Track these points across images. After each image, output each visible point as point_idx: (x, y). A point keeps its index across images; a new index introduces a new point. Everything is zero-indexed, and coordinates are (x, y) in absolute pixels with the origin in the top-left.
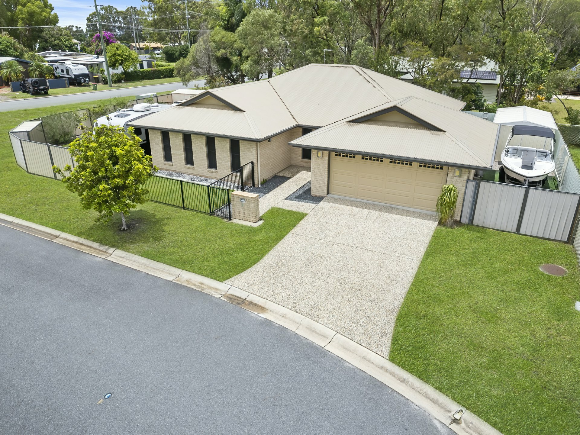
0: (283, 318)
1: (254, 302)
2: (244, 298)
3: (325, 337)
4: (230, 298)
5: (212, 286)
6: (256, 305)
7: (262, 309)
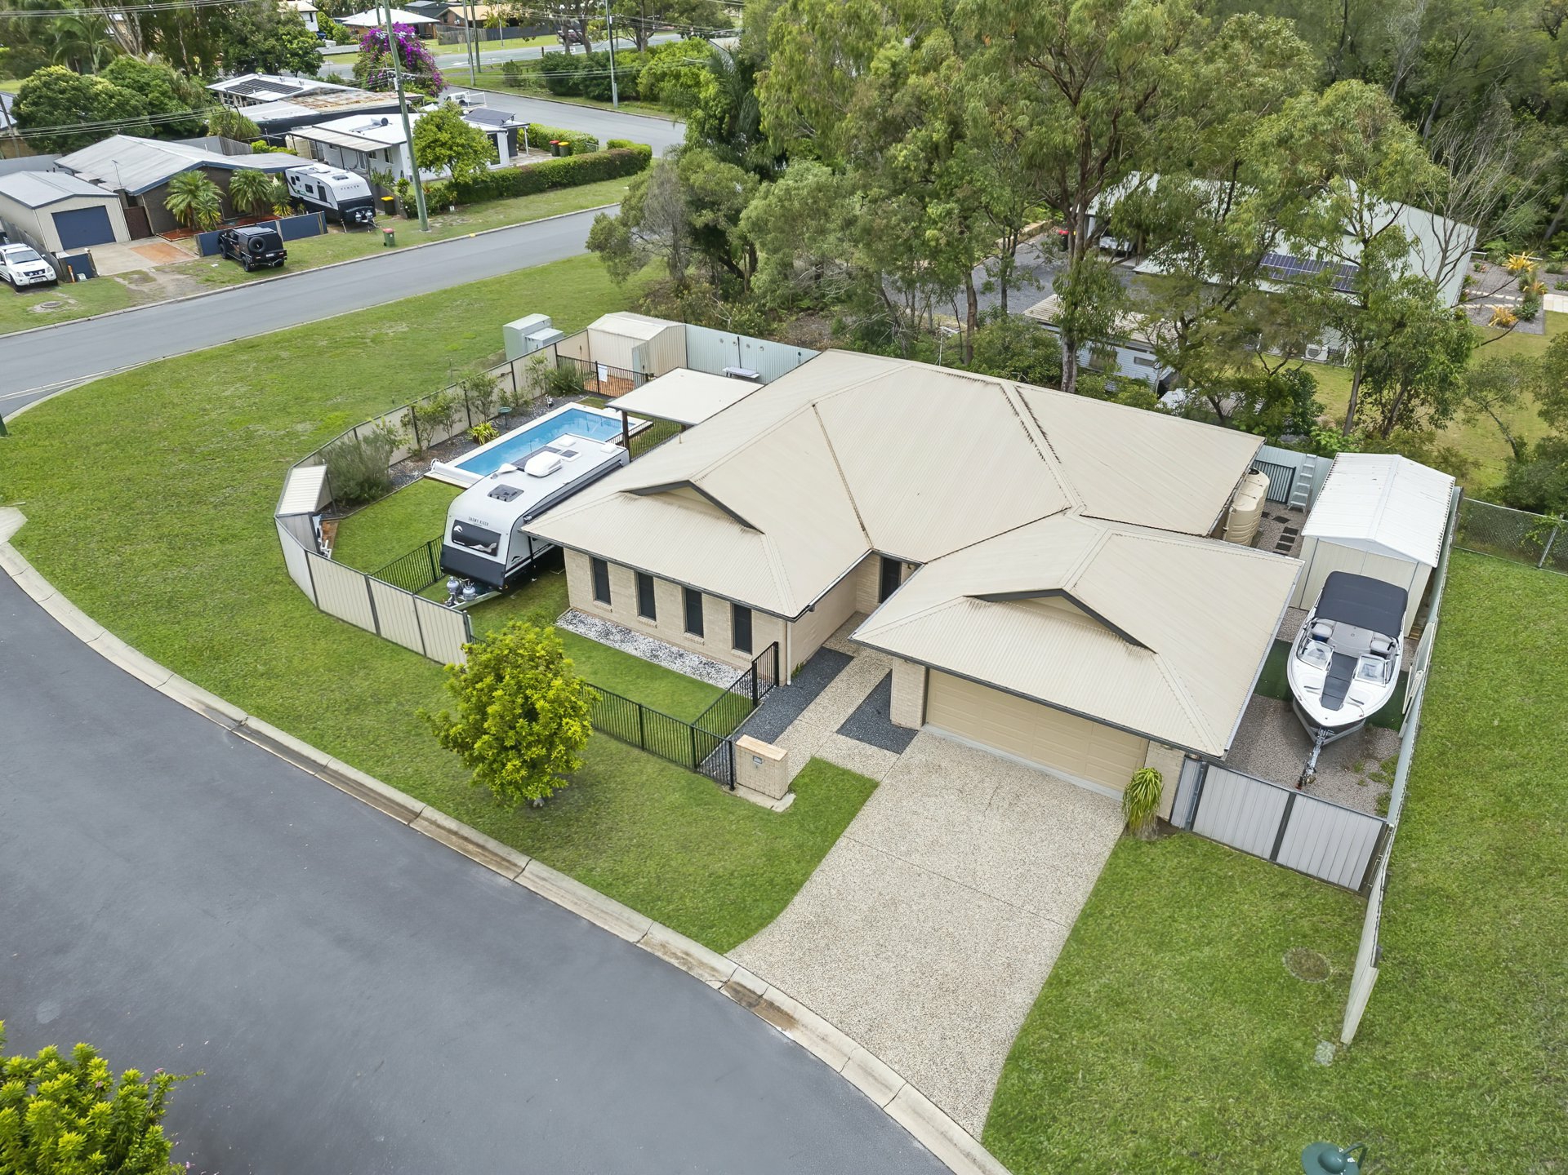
0: (822, 1043)
1: (777, 1004)
2: (759, 993)
3: (888, 1088)
4: (737, 992)
5: (705, 961)
6: (779, 1009)
7: (789, 1020)
